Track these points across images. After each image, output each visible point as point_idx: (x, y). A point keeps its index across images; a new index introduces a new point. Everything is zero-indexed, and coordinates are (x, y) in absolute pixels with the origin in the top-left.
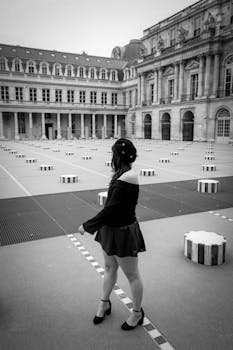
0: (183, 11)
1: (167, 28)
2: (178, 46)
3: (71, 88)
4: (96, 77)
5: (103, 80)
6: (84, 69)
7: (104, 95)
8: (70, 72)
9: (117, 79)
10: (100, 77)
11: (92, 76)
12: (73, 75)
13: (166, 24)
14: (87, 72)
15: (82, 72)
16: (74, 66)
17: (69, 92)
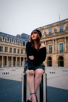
0: (54, 23)
1: (47, 28)
2: (54, 34)
3: (6, 46)
4: (15, 43)
5: (18, 44)
6: (12, 40)
7: (19, 50)
8: (6, 40)
9: (22, 45)
10: (17, 43)
11: (14, 43)
12: (7, 41)
13: (47, 27)
14: (12, 41)
15: (10, 40)
16: (8, 38)
17: (5, 48)
